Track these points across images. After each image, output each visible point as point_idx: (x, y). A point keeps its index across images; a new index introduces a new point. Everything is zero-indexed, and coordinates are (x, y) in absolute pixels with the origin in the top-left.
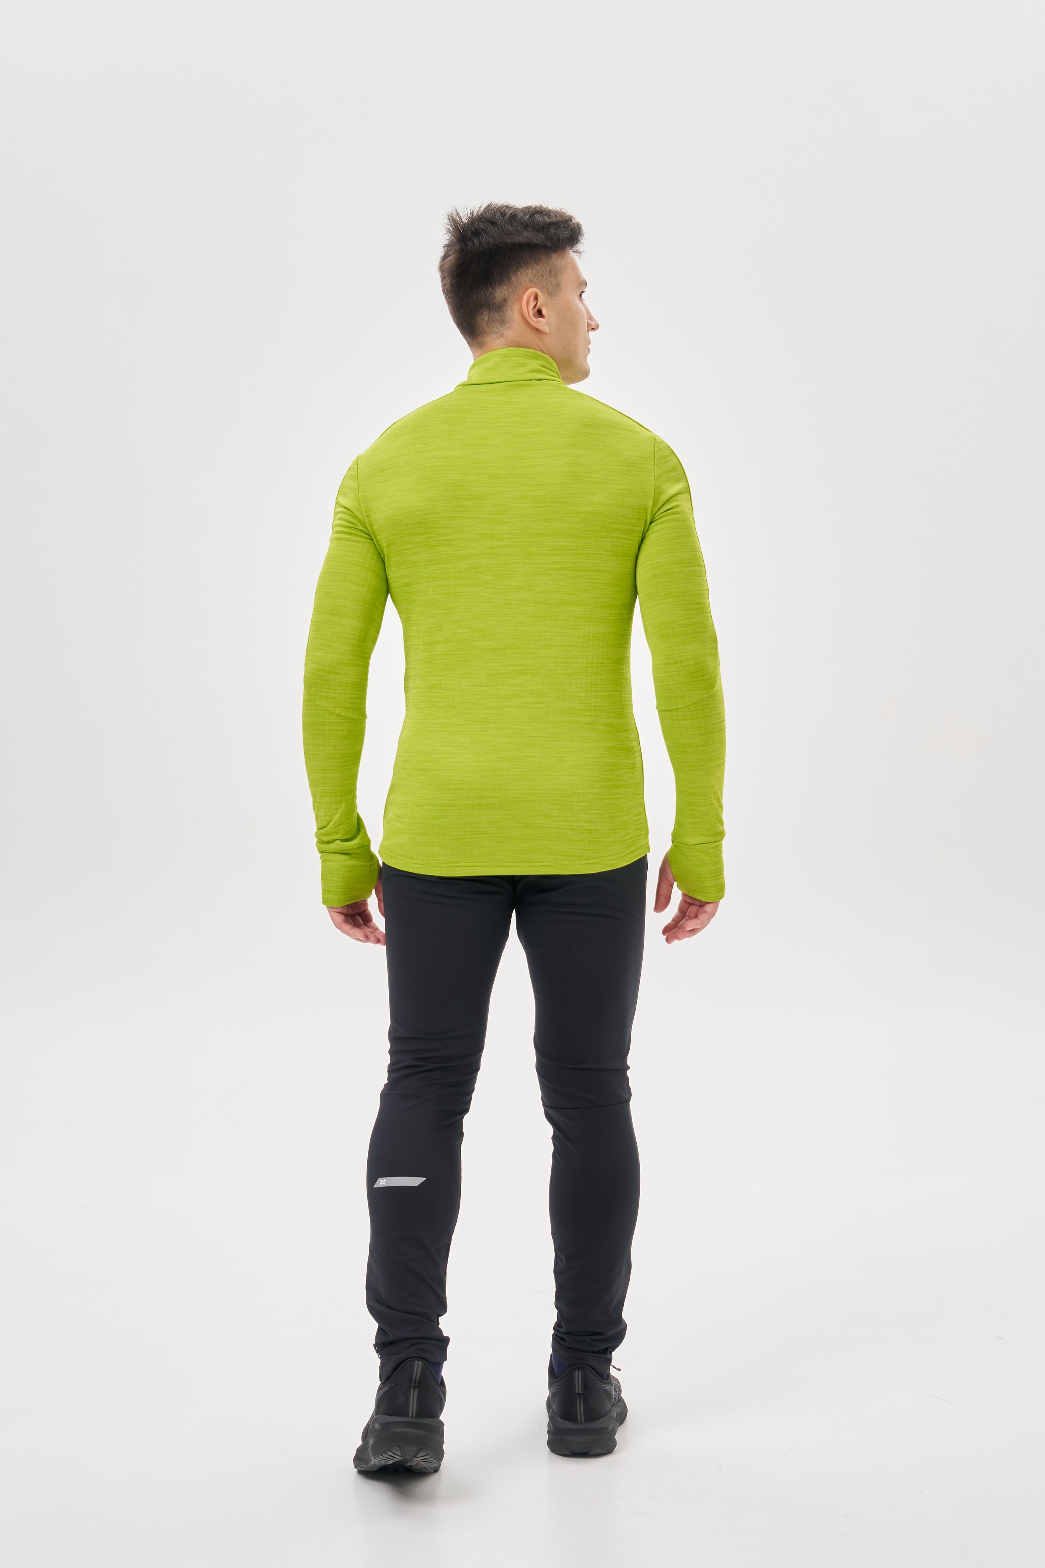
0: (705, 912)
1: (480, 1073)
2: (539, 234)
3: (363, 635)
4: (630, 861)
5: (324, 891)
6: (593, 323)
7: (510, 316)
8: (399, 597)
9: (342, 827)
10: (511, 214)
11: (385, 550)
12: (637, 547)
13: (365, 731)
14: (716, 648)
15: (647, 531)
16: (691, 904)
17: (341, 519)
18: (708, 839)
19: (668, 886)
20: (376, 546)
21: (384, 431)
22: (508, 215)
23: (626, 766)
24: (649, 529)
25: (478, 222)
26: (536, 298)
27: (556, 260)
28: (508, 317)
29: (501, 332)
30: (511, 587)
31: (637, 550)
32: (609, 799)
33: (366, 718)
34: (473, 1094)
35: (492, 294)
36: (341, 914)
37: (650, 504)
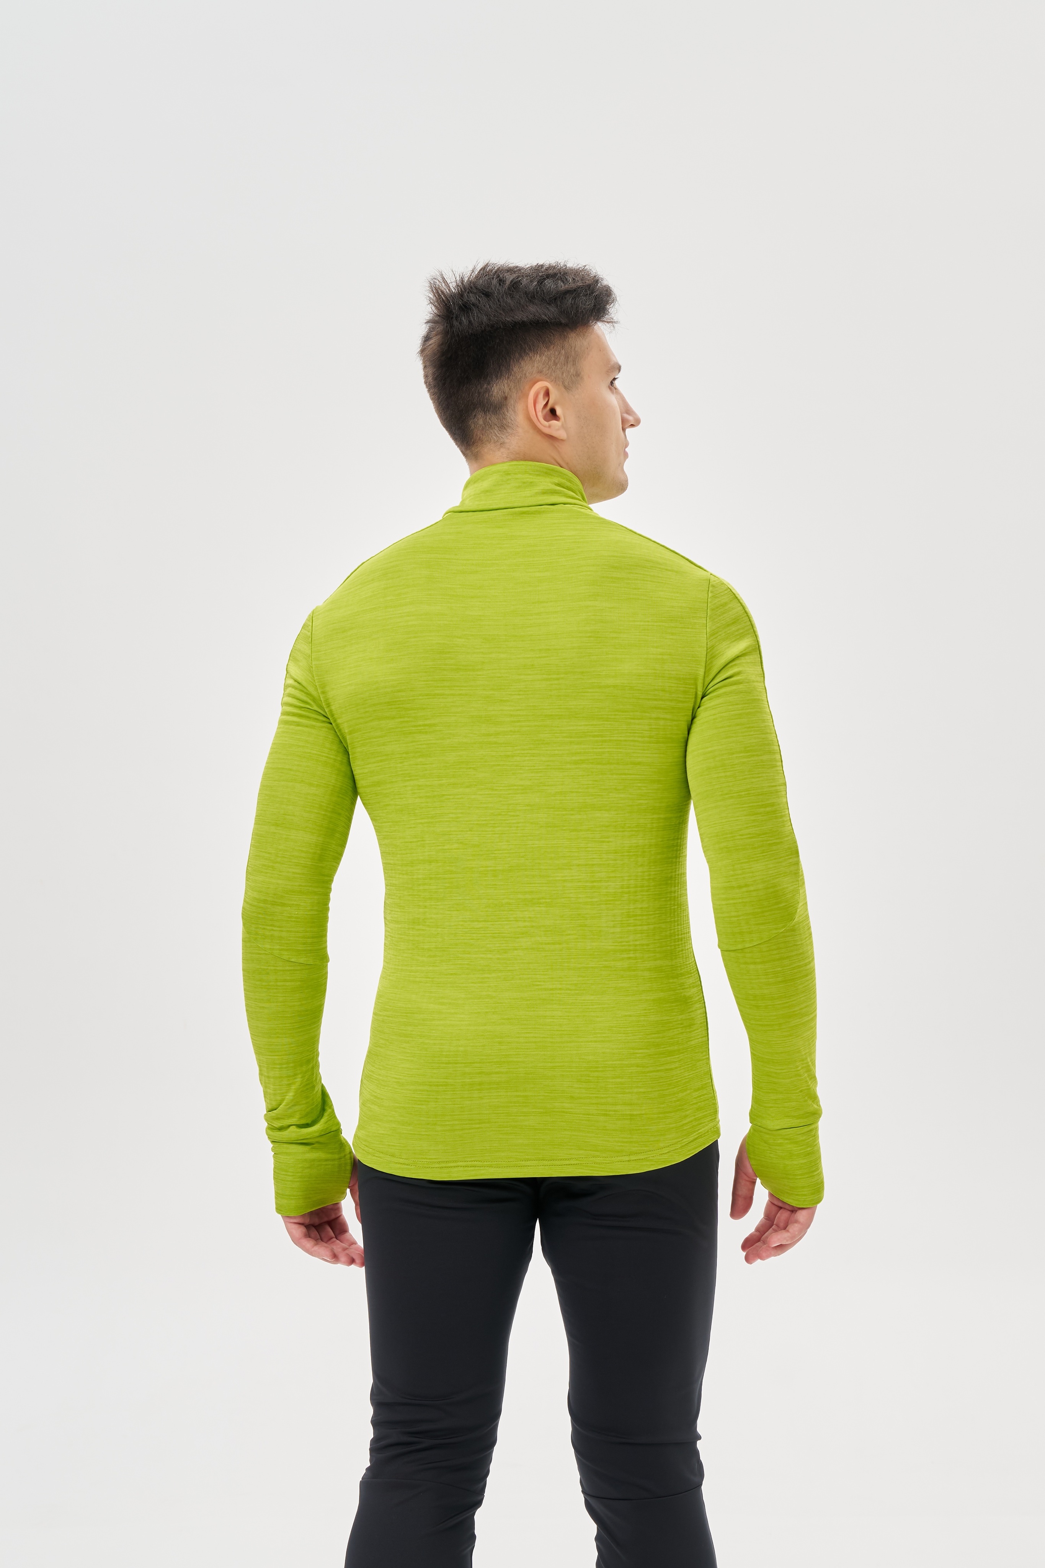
0: (796, 1222)
1: (496, 1449)
2: (551, 308)
3: (318, 852)
4: (689, 1155)
5: (278, 1195)
6: (630, 418)
7: (513, 419)
8: (368, 800)
9: (297, 1108)
10: (512, 281)
11: (348, 737)
12: (686, 728)
13: (326, 978)
14: (798, 863)
15: (699, 708)
16: (781, 1208)
17: (290, 695)
18: (796, 1122)
19: (748, 1183)
20: (336, 732)
21: (349, 575)
22: (508, 283)
23: (682, 1024)
24: (702, 704)
25: (468, 293)
26: (547, 394)
27: (576, 341)
28: (510, 421)
29: (502, 440)
30: (516, 787)
31: (687, 733)
32: (658, 1071)
33: (328, 961)
34: (488, 1479)
35: (487, 391)
36: (301, 1226)
37: (701, 672)
